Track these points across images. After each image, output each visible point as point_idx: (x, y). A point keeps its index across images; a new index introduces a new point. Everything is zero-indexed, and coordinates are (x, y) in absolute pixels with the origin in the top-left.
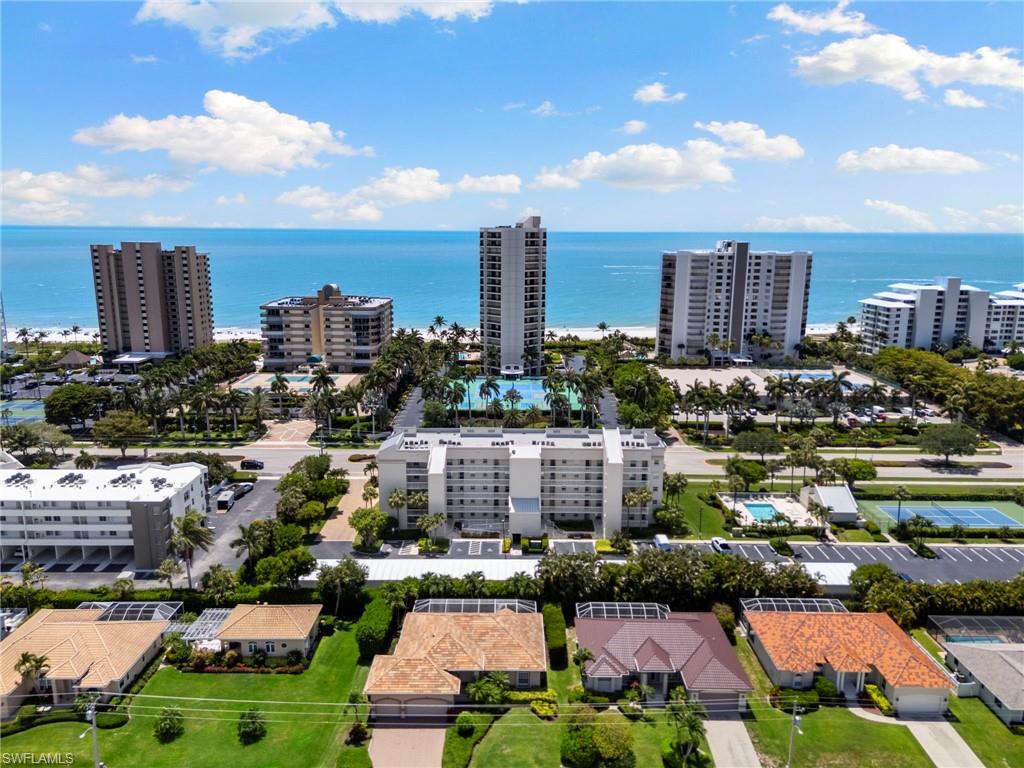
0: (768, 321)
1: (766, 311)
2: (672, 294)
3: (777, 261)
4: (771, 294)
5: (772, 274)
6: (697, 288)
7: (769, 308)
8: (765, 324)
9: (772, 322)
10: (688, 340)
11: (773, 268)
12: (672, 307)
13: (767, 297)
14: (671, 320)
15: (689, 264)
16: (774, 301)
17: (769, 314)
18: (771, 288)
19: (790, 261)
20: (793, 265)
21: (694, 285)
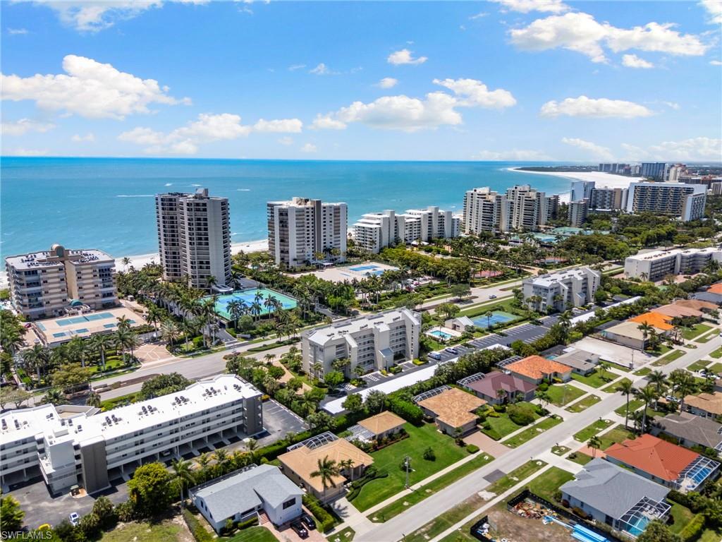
0: (333, 241)
1: (331, 236)
2: (288, 230)
3: (335, 209)
4: (333, 227)
5: (333, 216)
7: (333, 234)
8: (331, 243)
9: (335, 241)
10: (297, 256)
11: (332, 213)
12: (288, 238)
13: (331, 229)
14: (288, 245)
15: (295, 213)
16: (335, 230)
17: (333, 237)
18: (333, 224)
19: (339, 209)
20: (341, 211)
21: (298, 225)
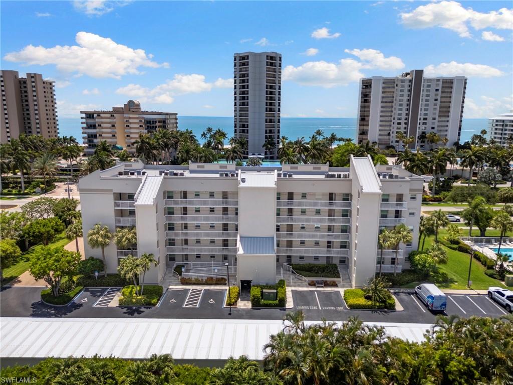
0: (436, 126)
1: (434, 119)
2: (369, 107)
3: (443, 83)
4: (438, 107)
5: (439, 92)
6: (386, 102)
7: (437, 116)
8: (433, 128)
9: (438, 126)
10: (379, 139)
11: (440, 88)
12: (368, 116)
13: (435, 109)
14: (367, 125)
15: (381, 85)
16: (440, 112)
17: (436, 121)
18: (438, 102)
19: (452, 83)
20: (455, 85)
21: (384, 100)
